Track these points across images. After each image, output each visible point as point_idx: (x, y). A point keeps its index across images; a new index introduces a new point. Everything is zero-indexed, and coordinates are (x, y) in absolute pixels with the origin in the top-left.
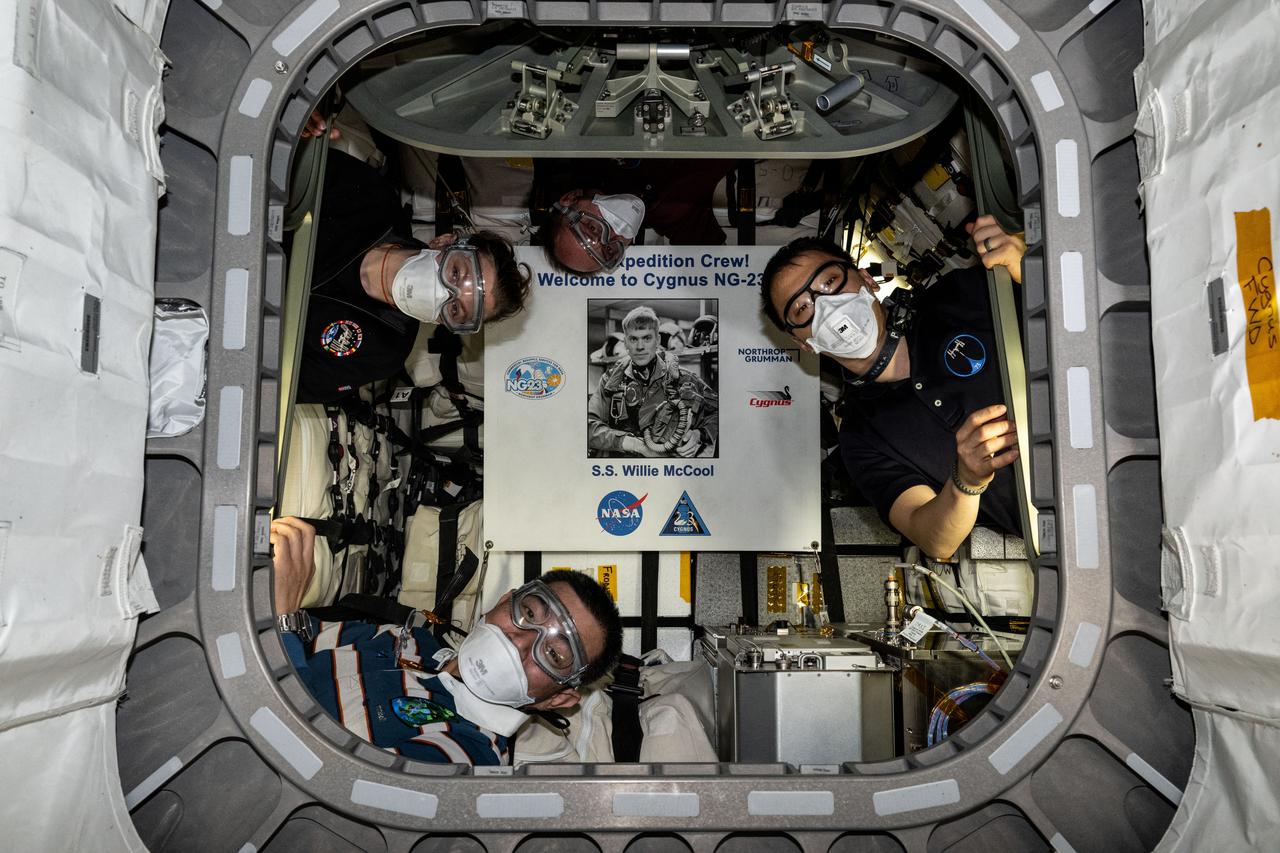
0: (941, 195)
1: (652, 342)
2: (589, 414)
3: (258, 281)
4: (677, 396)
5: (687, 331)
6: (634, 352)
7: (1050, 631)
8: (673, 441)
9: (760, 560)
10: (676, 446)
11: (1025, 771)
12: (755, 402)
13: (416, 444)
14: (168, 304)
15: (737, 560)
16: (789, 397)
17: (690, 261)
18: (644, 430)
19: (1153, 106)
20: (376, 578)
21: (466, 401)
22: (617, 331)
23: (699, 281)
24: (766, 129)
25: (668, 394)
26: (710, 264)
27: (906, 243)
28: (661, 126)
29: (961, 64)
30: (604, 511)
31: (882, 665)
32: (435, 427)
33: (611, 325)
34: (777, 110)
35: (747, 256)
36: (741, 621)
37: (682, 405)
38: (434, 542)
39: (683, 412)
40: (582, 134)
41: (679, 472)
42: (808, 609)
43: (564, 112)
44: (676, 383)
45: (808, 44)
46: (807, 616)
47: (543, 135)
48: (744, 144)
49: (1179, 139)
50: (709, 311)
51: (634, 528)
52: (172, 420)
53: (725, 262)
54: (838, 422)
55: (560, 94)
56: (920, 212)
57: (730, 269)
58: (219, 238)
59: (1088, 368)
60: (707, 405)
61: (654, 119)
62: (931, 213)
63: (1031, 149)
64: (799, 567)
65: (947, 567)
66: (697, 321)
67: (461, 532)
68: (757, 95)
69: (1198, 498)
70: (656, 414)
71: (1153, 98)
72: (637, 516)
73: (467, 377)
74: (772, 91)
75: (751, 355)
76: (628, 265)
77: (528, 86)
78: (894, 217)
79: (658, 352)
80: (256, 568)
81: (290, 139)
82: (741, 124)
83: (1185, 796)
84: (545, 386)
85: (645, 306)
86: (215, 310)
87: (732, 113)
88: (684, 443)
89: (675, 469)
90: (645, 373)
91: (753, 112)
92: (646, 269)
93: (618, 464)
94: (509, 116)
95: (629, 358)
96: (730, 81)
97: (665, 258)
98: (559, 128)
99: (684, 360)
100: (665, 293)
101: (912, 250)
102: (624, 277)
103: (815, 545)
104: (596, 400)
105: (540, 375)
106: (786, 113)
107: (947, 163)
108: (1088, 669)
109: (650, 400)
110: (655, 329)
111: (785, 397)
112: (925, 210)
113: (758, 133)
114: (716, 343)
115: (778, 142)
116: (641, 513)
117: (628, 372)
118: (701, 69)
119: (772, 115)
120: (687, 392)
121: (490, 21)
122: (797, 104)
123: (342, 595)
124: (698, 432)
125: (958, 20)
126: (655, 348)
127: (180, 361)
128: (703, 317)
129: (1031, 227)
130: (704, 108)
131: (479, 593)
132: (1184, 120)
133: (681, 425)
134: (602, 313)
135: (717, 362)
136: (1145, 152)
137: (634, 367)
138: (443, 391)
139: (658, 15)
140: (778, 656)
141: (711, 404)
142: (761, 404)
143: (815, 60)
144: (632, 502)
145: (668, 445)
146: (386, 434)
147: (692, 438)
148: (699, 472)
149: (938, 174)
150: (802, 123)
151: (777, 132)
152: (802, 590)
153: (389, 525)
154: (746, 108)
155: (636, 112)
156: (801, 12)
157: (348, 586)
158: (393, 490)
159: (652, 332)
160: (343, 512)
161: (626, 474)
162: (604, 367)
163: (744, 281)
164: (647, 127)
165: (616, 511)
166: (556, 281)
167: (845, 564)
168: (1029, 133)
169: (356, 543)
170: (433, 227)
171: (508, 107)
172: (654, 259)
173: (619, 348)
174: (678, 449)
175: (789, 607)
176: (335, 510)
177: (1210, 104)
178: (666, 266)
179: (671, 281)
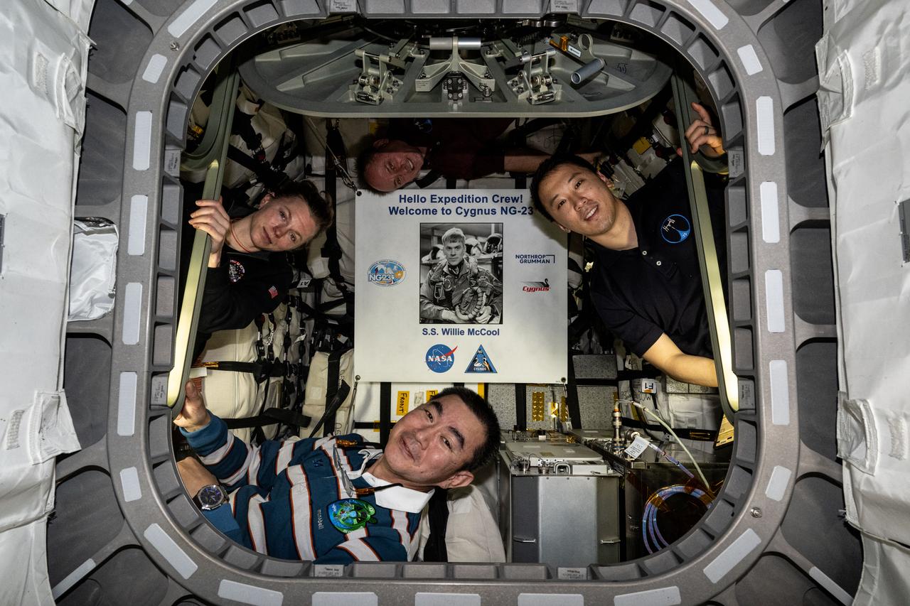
0: (645, 157)
1: (460, 251)
2: (421, 296)
3: (155, 204)
4: (477, 285)
5: (483, 244)
6: (449, 256)
7: (750, 471)
8: (474, 313)
9: (528, 388)
10: (475, 316)
11: (732, 581)
12: (526, 289)
13: (318, 313)
14: (93, 221)
15: (514, 388)
16: (547, 286)
17: (485, 199)
18: (455, 306)
19: (842, 64)
20: (289, 397)
21: (346, 287)
22: (438, 243)
23: (491, 212)
24: (535, 97)
25: (471, 283)
26: (498, 201)
27: (621, 189)
28: (460, 95)
29: (680, 44)
30: (430, 357)
31: (611, 471)
32: (328, 302)
33: (435, 239)
34: (542, 83)
35: (521, 196)
36: (516, 428)
37: (479, 290)
38: (325, 374)
39: (480, 295)
40: (405, 102)
41: (478, 333)
42: (558, 419)
43: (393, 87)
44: (476, 276)
45: (564, 39)
46: (557, 423)
47: (378, 102)
48: (520, 108)
49: (868, 88)
50: (497, 231)
51: (449, 368)
52: (95, 307)
53: (507, 200)
54: (578, 301)
55: (390, 74)
56: (630, 169)
57: (511, 204)
58: (127, 173)
59: (782, 271)
60: (496, 290)
61: (455, 90)
62: (638, 169)
63: (736, 105)
64: (553, 392)
65: (648, 395)
66: (489, 237)
67: (342, 369)
68: (528, 73)
69: (886, 378)
70: (463, 296)
71: (842, 59)
72: (451, 360)
73: (345, 272)
74: (539, 70)
75: (524, 259)
76: (446, 201)
77: (367, 68)
78: (613, 172)
79: (465, 256)
80: (152, 419)
81: (186, 101)
82: (517, 94)
83: (855, 600)
84: (393, 278)
85: (456, 227)
86: (123, 226)
87: (511, 87)
88: (481, 315)
89: (475, 330)
90: (456, 270)
91: (526, 86)
92: (457, 204)
93: (439, 327)
94: (354, 90)
95: (446, 260)
96: (509, 65)
97: (469, 197)
98: (389, 97)
99: (481, 262)
100: (469, 219)
101: (625, 193)
102: (443, 209)
103: (563, 380)
104: (425, 287)
105: (390, 271)
106: (548, 85)
107: (649, 136)
108: (781, 502)
109: (459, 287)
110: (463, 242)
111: (545, 286)
112: (633, 167)
113: (529, 100)
114: (501, 251)
115: (543, 106)
116: (453, 358)
117: (445, 269)
118: (489, 58)
119: (539, 86)
120: (483, 282)
121: (333, 15)
122: (556, 80)
123: (266, 408)
124: (489, 308)
125: (681, 7)
126: (462, 254)
127: (103, 264)
128: (493, 235)
129: (733, 165)
130: (491, 84)
131: (352, 406)
132: (874, 72)
133: (479, 303)
134: (429, 232)
135: (502, 263)
136: (826, 106)
137: (449, 266)
138: (331, 280)
139: (456, 8)
140: (540, 463)
141: (498, 290)
142: (530, 290)
143: (569, 50)
144: (447, 351)
145: (471, 316)
146: (296, 307)
147: (486, 311)
148: (490, 333)
149: (642, 143)
150: (560, 94)
151: (542, 100)
152: (554, 406)
153: (299, 363)
154: (521, 83)
155: (443, 86)
156: (561, 5)
157: (270, 403)
158: (302, 342)
159: (460, 244)
160: (265, 357)
161: (444, 334)
162: (430, 266)
163: (519, 212)
164: (450, 96)
165: (437, 357)
166: (400, 212)
167: (581, 390)
168: (735, 92)
169: (274, 376)
170: (324, 179)
171: (354, 84)
172: (462, 198)
173: (440, 254)
174: (477, 319)
175: (546, 418)
176: (259, 356)
177: (902, 56)
178: (469, 202)
179: (473, 212)
